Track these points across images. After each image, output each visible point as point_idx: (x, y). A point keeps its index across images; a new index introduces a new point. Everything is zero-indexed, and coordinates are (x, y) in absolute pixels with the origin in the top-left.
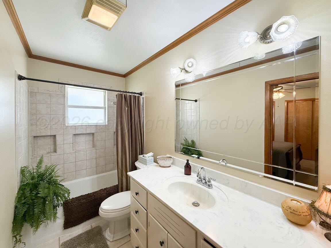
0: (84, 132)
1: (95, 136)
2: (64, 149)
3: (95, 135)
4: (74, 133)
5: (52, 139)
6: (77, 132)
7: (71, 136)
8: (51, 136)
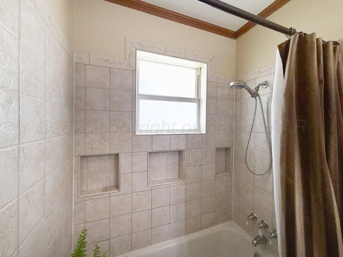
0: (167, 149)
1: (186, 157)
2: (132, 182)
3: (185, 155)
4: (150, 151)
5: (112, 161)
6: (155, 149)
7: (144, 156)
8: (110, 155)
